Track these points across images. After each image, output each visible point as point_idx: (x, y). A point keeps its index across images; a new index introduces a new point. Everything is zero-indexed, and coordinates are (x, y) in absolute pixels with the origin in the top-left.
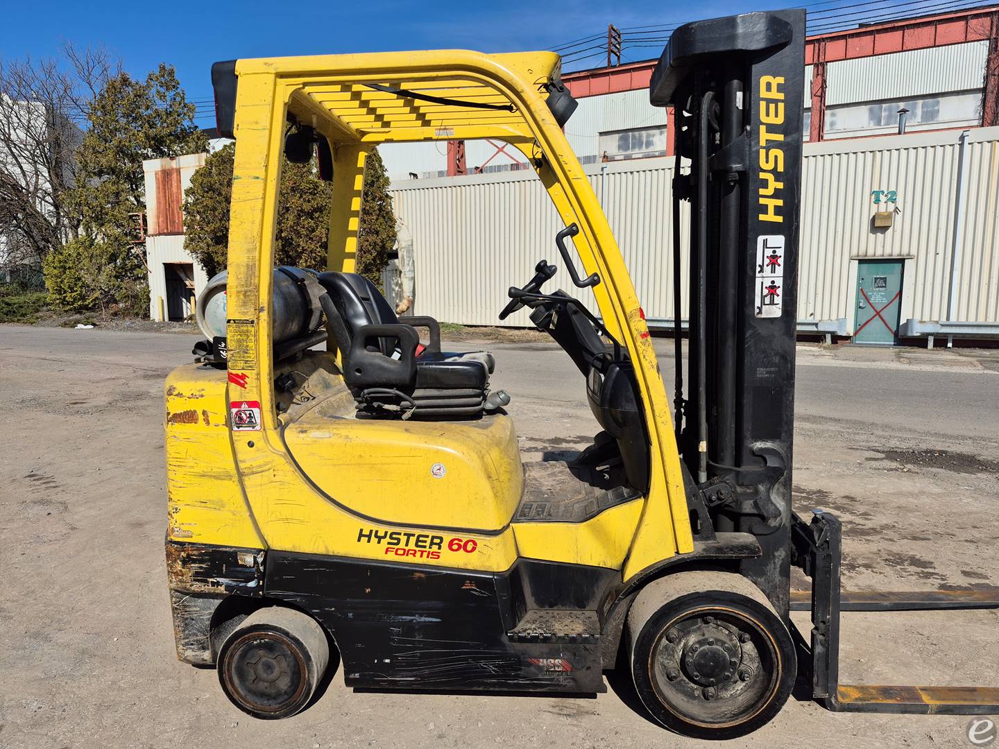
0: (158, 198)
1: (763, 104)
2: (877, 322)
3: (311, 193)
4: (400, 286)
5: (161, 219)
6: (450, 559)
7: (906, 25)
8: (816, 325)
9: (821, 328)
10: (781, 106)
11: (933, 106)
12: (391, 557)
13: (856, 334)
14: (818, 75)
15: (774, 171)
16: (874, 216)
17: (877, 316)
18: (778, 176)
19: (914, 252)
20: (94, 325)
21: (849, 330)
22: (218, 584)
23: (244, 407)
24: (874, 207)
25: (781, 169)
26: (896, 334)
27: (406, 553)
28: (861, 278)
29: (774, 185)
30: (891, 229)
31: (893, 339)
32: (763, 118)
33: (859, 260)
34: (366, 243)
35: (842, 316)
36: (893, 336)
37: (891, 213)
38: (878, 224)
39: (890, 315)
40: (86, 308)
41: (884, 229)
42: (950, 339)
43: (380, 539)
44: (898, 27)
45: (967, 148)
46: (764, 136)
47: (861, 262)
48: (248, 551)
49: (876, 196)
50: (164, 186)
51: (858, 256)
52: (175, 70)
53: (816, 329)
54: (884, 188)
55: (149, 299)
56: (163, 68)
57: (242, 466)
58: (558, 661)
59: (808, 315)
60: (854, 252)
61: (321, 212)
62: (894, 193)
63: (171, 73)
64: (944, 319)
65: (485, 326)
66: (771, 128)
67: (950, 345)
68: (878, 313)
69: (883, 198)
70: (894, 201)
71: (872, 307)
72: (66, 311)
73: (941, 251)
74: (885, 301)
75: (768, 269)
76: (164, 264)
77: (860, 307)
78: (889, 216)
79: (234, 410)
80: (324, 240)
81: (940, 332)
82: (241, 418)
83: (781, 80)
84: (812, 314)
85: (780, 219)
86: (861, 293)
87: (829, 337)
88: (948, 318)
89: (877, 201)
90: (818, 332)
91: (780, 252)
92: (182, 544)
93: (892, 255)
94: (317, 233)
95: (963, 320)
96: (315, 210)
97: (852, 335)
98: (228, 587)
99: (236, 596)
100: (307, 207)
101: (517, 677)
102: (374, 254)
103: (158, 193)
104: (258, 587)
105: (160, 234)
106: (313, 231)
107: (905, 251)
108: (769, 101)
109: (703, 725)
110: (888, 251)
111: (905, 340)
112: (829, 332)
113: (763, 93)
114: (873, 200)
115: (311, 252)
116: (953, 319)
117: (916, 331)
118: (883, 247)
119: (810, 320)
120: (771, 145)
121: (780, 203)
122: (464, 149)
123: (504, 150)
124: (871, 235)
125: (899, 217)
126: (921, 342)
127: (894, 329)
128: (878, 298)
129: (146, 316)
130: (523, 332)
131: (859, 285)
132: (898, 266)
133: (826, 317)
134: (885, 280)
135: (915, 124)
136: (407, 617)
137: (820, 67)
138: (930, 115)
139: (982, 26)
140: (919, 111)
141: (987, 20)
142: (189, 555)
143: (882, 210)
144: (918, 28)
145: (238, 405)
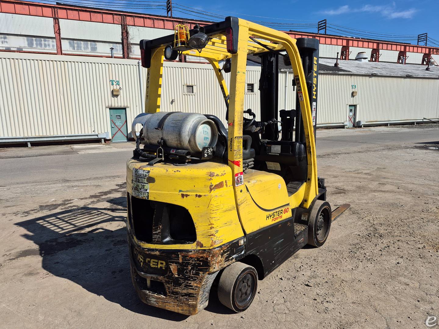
2: (119, 133)
6: (284, 217)
8: (97, 135)
9: (100, 137)
11: (95, 46)
13: (112, 138)
14: (56, 23)
15: (315, 84)
16: (112, 91)
17: (119, 131)
19: (129, 105)
21: (110, 137)
22: (233, 259)
23: (239, 175)
24: (112, 86)
26: (127, 137)
27: (276, 219)
28: (111, 116)
29: (315, 88)
30: (119, 96)
31: (126, 139)
32: (314, 69)
33: (109, 108)
35: (106, 131)
36: (126, 138)
38: (115, 93)
39: (123, 129)
41: (117, 96)
43: (271, 216)
45: (141, 67)
49: (112, 82)
51: (109, 106)
53: (98, 137)
54: (114, 79)
57: (239, 202)
58: (302, 239)
59: (92, 132)
60: (107, 105)
62: (118, 82)
66: (315, 72)
68: (119, 129)
69: (114, 83)
70: (119, 85)
71: (117, 127)
73: (138, 105)
74: (121, 124)
77: (112, 127)
78: (118, 91)
79: (236, 178)
82: (238, 180)
83: (316, 59)
84: (94, 131)
85: (315, 98)
86: (112, 121)
87: (103, 140)
89: (113, 84)
90: (98, 138)
91: (315, 107)
93: (121, 106)
97: (111, 139)
98: (236, 258)
104: (245, 253)
107: (126, 105)
108: (315, 64)
109: (321, 241)
110: (119, 105)
111: (131, 139)
112: (103, 138)
114: (111, 84)
118: (118, 103)
119: (93, 133)
120: (315, 77)
121: (315, 93)
124: (112, 98)
125: (121, 91)
127: (126, 135)
128: (119, 123)
131: (110, 118)
132: (124, 110)
133: (100, 132)
134: (120, 116)
135: (88, 52)
136: (278, 243)
137: (56, 20)
138: (94, 49)
139: (118, 19)
140: (89, 47)
141: (120, 17)
142: (223, 251)
143: (115, 88)
144: (96, 13)
145: (237, 175)
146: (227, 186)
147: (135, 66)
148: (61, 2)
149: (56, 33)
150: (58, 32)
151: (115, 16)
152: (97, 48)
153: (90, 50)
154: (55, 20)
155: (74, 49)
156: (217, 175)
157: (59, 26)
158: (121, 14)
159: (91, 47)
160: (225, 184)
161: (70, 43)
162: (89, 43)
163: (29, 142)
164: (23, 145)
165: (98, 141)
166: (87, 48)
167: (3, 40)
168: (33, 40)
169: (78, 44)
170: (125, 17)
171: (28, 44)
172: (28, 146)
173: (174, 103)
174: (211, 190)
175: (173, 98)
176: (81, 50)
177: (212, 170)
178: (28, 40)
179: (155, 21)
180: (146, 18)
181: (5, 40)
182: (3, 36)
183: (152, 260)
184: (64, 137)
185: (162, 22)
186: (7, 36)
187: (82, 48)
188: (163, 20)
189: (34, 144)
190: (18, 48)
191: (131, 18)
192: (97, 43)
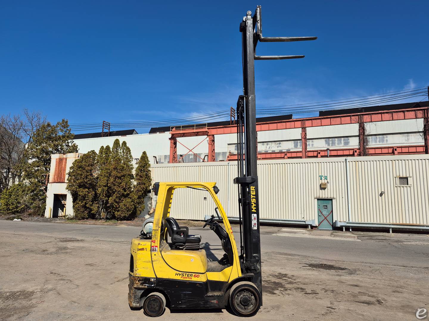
0: (56, 169)
1: (251, 191)
2: (325, 221)
3: (121, 170)
4: (151, 204)
5: (56, 177)
6: (194, 279)
7: (331, 117)
8: (305, 222)
9: (307, 223)
10: (254, 191)
11: (347, 140)
12: (182, 279)
13: (319, 225)
14: (303, 131)
15: (254, 203)
16: (321, 184)
17: (325, 219)
18: (255, 204)
19: (335, 197)
20: (21, 219)
21: (316, 224)
22: (145, 286)
23: (154, 247)
24: (320, 181)
25: (255, 202)
26: (332, 226)
27: (185, 278)
28: (319, 205)
29: (254, 205)
30: (327, 188)
31: (332, 228)
32: (251, 193)
33: (317, 199)
34: (140, 188)
35: (313, 219)
36: (331, 226)
37: (326, 183)
38: (322, 187)
39: (329, 218)
40: (17, 212)
41: (324, 189)
42: (351, 228)
43: (180, 275)
44: (329, 117)
45: (348, 163)
46: (252, 197)
47: (318, 199)
48: (153, 278)
49: (321, 177)
50: (59, 164)
51: (317, 197)
52: (68, 121)
53: (305, 223)
54: (323, 175)
55: (45, 208)
56: (63, 120)
57: (153, 259)
58: (215, 301)
60: (315, 196)
61: (124, 177)
62: (326, 177)
63: (67, 122)
64: (348, 221)
65: (184, 220)
66: (253, 195)
67: (351, 230)
68: (326, 218)
69: (323, 178)
70: (327, 179)
71: (324, 216)
72: (8, 213)
73: (344, 197)
74: (328, 214)
75: (254, 220)
76: (54, 194)
77: (319, 216)
78: (325, 184)
79: (152, 248)
80: (124, 187)
81: (346, 225)
82: (153, 249)
83: (254, 187)
84: (303, 218)
85: (255, 211)
86: (319, 211)
87: (309, 226)
88: (349, 221)
89: (321, 179)
90: (306, 224)
91: (256, 217)
92: (139, 277)
93: (328, 198)
94: (122, 184)
95: (354, 221)
96: (122, 176)
97: (317, 226)
98: (148, 286)
99: (149, 288)
100: (119, 175)
101: (207, 305)
102: (143, 192)
103: (56, 167)
104: (154, 286)
105: (54, 182)
106: (120, 184)
107: (332, 196)
108: (252, 191)
109: (244, 314)
110: (326, 196)
111: (336, 228)
112: (309, 225)
113: (251, 189)
114: (320, 178)
115: (119, 192)
116: (351, 221)
117: (339, 225)
118: (325, 194)
119: (303, 220)
120: (253, 198)
121: (255, 208)
122: (176, 150)
123: (192, 151)
124: (320, 190)
125: (329, 185)
126: (340, 229)
127: (332, 224)
128: (325, 212)
129: (43, 215)
130: (199, 222)
131: (318, 208)
132: (330, 201)
133: (308, 219)
134: (327, 206)
135: (342, 146)
136: (185, 292)
137: (304, 129)
138: (347, 143)
139: (356, 119)
140: (343, 142)
141: (357, 117)
142: (140, 279)
143: (323, 182)
144: (335, 118)
145: (153, 247)
146: (146, 250)
147: (342, 163)
148: (323, 110)
151: (353, 117)
152: (349, 142)
153: (343, 144)
155: (329, 145)
156: (141, 245)
157: (306, 133)
158: (358, 115)
159: (344, 142)
160: (145, 249)
161: (326, 141)
162: (343, 139)
165: (305, 226)
166: (341, 143)
167: (278, 145)
168: (298, 142)
169: (332, 141)
170: (362, 116)
171: (294, 146)
173: (383, 195)
174: (138, 250)
175: (383, 190)
176: (335, 145)
179: (394, 114)
180: (384, 113)
181: (280, 145)
182: (278, 143)
184: (280, 220)
185: (402, 114)
186: (281, 142)
187: (336, 144)
188: (403, 111)
190: (287, 150)
191: (368, 116)
192: (349, 138)
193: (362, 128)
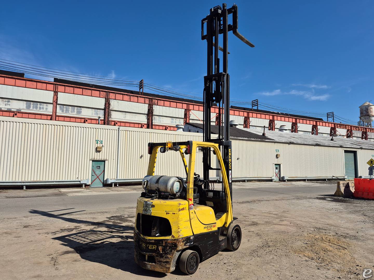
1: (229, 153)
2: (97, 180)
6: (213, 229)
8: (80, 181)
9: (82, 182)
11: (80, 110)
12: (207, 231)
13: (91, 184)
14: (55, 95)
16: (97, 148)
19: (108, 159)
21: (89, 183)
22: (187, 245)
23: (191, 205)
24: (96, 144)
26: (103, 183)
27: (209, 230)
28: (93, 166)
29: (230, 164)
30: (101, 151)
31: (102, 185)
35: (87, 178)
36: (102, 184)
37: (101, 147)
38: (98, 150)
39: (101, 177)
41: (99, 151)
42: (118, 184)
43: (206, 228)
44: (81, 88)
45: (120, 131)
46: (229, 157)
47: (93, 161)
48: (191, 236)
49: (97, 141)
51: (92, 159)
54: (99, 139)
57: (191, 218)
58: (223, 244)
59: (76, 178)
60: (91, 158)
62: (102, 141)
64: (116, 178)
67: (118, 185)
68: (98, 177)
69: (99, 142)
70: (102, 143)
71: (96, 175)
73: (114, 159)
74: (100, 173)
77: (93, 175)
79: (190, 206)
81: (116, 182)
82: (191, 208)
84: (77, 178)
85: (231, 168)
86: (93, 171)
87: (84, 185)
88: (117, 178)
89: (97, 143)
90: (80, 184)
91: (231, 173)
92: (182, 238)
93: (102, 159)
95: (120, 178)
98: (189, 245)
99: (190, 247)
101: (220, 249)
104: (193, 243)
107: (105, 158)
109: (236, 248)
110: (100, 158)
111: (106, 185)
114: (96, 143)
116: (118, 178)
117: (109, 182)
118: (99, 157)
119: (77, 180)
124: (96, 153)
125: (103, 148)
126: (110, 185)
127: (102, 182)
128: (98, 172)
131: (92, 168)
132: (103, 163)
133: (82, 179)
134: (99, 167)
135: (74, 114)
136: (209, 242)
137: (56, 93)
138: (79, 112)
139: (104, 94)
140: (76, 111)
141: (105, 93)
142: (183, 240)
143: (99, 146)
144: (87, 89)
145: (190, 205)
146: (186, 210)
147: (115, 131)
148: (58, 78)
149: (54, 102)
150: (56, 101)
151: (101, 92)
152: (81, 112)
153: (76, 113)
154: (54, 93)
155: (63, 111)
156: (182, 204)
157: (57, 97)
158: (106, 91)
159: (77, 111)
160: (185, 208)
161: (60, 107)
162: (76, 108)
163: (25, 185)
164: (20, 187)
165: (80, 186)
166: (74, 111)
167: (7, 103)
168: (31, 103)
169: (67, 108)
170: (109, 93)
171: (26, 107)
172: (23, 189)
173: (143, 157)
174: (179, 211)
175: (142, 154)
176: (68, 112)
177: (180, 202)
178: (26, 104)
179: (131, 97)
180: (125, 95)
181: (9, 103)
182: (7, 100)
183: (150, 245)
184: (53, 182)
185: (136, 98)
186: (10, 100)
187: (70, 112)
188: (137, 96)
189: (29, 187)
190: (17, 109)
191: (113, 94)
192: (82, 108)
193: (107, 104)
